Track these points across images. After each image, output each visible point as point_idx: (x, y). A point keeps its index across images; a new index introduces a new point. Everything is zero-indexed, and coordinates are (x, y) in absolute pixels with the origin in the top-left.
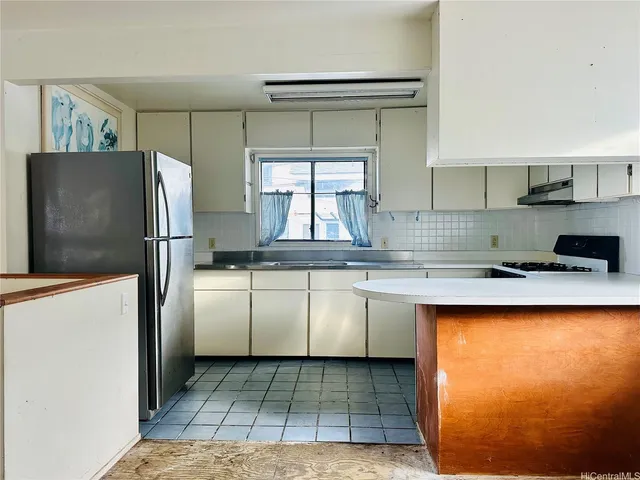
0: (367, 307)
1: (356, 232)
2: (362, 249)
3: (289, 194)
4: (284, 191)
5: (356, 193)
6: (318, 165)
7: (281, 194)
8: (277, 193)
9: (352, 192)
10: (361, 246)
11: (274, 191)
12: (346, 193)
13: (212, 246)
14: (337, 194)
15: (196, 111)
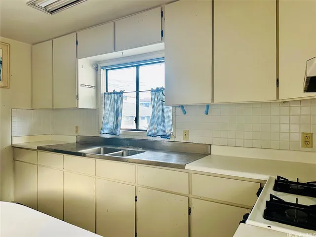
3: (121, 93)
4: (118, 91)
8: (114, 93)
11: (112, 91)
12: (158, 90)
13: (77, 132)
14: (152, 91)
15: (56, 38)
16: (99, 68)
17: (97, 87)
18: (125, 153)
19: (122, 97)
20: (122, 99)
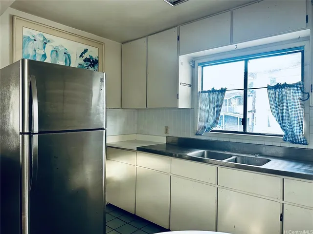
0: (282, 219)
1: (288, 128)
2: (295, 146)
3: (223, 91)
4: (218, 88)
5: (290, 86)
6: (251, 63)
7: (216, 91)
8: (213, 91)
9: (285, 85)
10: (292, 142)
11: (211, 89)
12: (278, 86)
13: (166, 132)
14: (269, 88)
15: (150, 35)
16: (196, 64)
17: (193, 85)
18: (239, 159)
19: (223, 96)
20: (223, 98)
